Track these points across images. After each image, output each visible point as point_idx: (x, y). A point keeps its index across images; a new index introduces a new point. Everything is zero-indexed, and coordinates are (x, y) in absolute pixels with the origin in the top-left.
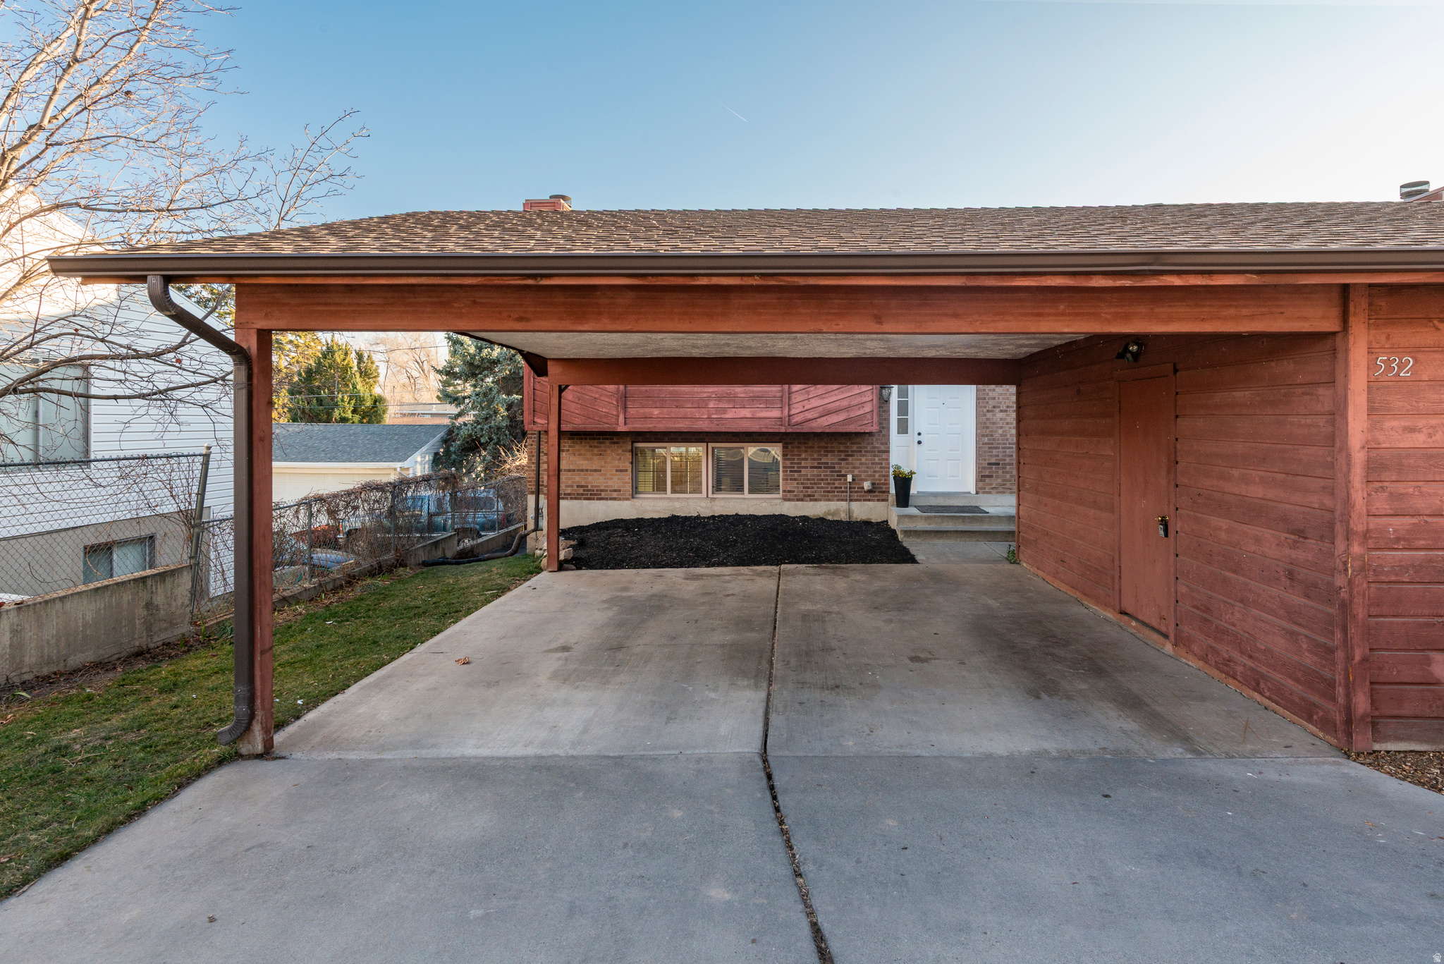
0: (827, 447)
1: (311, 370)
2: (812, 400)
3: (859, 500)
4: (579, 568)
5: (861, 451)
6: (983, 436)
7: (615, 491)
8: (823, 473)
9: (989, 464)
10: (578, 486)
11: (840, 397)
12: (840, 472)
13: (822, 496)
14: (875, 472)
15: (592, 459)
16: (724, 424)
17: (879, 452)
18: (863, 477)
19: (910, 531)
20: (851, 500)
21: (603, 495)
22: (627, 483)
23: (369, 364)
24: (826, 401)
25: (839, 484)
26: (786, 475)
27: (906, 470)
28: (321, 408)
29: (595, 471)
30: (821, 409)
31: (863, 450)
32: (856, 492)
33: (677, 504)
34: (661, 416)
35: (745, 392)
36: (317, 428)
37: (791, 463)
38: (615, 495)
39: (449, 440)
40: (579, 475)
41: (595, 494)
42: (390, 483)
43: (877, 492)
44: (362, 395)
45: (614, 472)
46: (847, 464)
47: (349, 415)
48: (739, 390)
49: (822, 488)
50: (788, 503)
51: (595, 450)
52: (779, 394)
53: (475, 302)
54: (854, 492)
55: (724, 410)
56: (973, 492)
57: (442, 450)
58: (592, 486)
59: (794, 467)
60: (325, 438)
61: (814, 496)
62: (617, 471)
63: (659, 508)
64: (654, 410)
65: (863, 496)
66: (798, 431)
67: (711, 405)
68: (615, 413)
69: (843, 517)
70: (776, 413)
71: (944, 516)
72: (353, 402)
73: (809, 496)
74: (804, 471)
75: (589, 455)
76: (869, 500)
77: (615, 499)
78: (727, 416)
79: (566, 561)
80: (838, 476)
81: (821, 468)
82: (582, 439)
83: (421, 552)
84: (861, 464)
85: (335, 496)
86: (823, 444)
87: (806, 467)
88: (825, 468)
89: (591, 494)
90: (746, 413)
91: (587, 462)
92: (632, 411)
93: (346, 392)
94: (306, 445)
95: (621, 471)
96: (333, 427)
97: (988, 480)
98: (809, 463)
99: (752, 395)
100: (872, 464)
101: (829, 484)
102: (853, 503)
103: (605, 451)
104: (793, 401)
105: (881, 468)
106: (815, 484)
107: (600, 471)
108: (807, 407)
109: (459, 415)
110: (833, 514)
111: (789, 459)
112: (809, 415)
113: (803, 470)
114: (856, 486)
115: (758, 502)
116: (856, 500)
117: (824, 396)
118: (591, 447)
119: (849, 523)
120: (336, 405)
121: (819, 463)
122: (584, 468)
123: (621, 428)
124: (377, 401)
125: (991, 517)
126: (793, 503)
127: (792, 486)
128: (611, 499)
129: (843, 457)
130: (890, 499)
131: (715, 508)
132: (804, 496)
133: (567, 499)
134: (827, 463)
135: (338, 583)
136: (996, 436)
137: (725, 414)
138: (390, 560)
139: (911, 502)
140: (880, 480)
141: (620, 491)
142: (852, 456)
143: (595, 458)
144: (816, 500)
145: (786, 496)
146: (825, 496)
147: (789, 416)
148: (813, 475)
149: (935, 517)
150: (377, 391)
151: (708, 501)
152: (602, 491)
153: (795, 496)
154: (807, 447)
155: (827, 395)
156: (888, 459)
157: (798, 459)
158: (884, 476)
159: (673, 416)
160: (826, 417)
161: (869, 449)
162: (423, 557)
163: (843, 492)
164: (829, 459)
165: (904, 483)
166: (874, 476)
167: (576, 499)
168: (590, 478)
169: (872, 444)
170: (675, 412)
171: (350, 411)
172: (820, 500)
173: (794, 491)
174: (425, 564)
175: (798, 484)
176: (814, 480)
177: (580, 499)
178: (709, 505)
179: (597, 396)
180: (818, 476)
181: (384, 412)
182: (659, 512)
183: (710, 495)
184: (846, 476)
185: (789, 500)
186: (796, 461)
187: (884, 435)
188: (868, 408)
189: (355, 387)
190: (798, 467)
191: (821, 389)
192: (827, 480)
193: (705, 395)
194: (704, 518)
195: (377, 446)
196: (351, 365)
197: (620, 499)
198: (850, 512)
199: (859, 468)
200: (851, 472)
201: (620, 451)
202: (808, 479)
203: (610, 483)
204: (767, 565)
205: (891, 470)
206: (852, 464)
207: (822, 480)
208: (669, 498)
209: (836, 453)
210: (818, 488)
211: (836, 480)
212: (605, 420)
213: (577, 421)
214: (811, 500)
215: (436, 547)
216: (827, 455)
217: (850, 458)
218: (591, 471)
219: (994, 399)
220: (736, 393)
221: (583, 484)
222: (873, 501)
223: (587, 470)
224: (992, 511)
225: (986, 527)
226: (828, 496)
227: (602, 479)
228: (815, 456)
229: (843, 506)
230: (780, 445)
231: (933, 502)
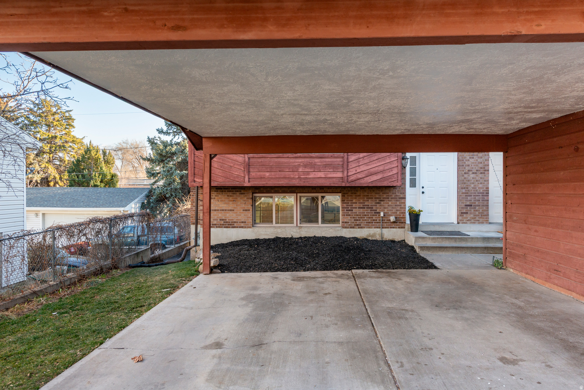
0: (368, 196)
1: (79, 160)
2: (361, 167)
3: (388, 228)
4: (223, 272)
5: (388, 198)
6: (462, 188)
7: (242, 222)
8: (366, 211)
9: (466, 205)
10: (220, 220)
11: (378, 164)
12: (376, 210)
13: (365, 225)
14: (397, 210)
15: (228, 204)
16: (308, 181)
17: (400, 198)
18: (390, 213)
19: (424, 247)
20: (383, 228)
21: (235, 225)
22: (249, 217)
23: (109, 157)
25: (376, 218)
26: (344, 213)
27: (417, 209)
28: (84, 180)
29: (231, 210)
30: (366, 172)
31: (390, 197)
32: (386, 223)
33: (279, 230)
34: (270, 177)
35: (321, 162)
36: (80, 189)
37: (347, 205)
38: (242, 225)
40: (221, 213)
41: (231, 225)
42: (108, 218)
43: (399, 223)
44: (105, 173)
45: (242, 211)
46: (380, 206)
47: (99, 183)
49: (365, 220)
50: (345, 229)
51: (231, 198)
52: (341, 163)
54: (385, 223)
55: (308, 173)
56: (456, 222)
57: (146, 201)
58: (229, 220)
59: (348, 208)
60: (84, 195)
61: (360, 225)
62: (243, 210)
63: (268, 233)
64: (266, 173)
65: (390, 225)
66: (353, 185)
67: (300, 170)
68: (243, 175)
69: (378, 238)
70: (339, 175)
71: (443, 238)
72: (101, 177)
73: (358, 225)
74: (354, 211)
75: (227, 201)
76: (393, 228)
77: (242, 227)
78: (310, 177)
79: (215, 267)
80: (375, 213)
81: (364, 208)
82: (223, 191)
83: (128, 259)
84: (388, 206)
85: (71, 226)
86: (366, 194)
87: (356, 208)
88: (367, 208)
89: (228, 224)
90: (321, 175)
91: (225, 205)
92: (253, 174)
93: (97, 171)
94: (73, 199)
95: (246, 210)
96: (90, 189)
97: (465, 215)
98: (358, 205)
99: (325, 163)
100: (396, 205)
101: (369, 218)
102: (384, 229)
103: (236, 198)
104: (350, 167)
105: (401, 208)
106: (361, 218)
107: (233, 210)
108: (358, 171)
109: (155, 182)
110: (372, 236)
111: (345, 203)
112: (359, 176)
113: (354, 209)
114: (386, 219)
115: (328, 229)
116: (386, 228)
117: (368, 164)
118: (228, 196)
119: (382, 241)
120: (92, 178)
121: (363, 205)
122: (224, 208)
123: (247, 184)
124: (113, 176)
125: (472, 238)
126: (348, 229)
127: (348, 219)
128: (240, 227)
129: (378, 201)
130: (406, 227)
131: (302, 233)
132: (355, 225)
134: (368, 205)
135: (73, 280)
136: (470, 188)
137: (308, 175)
138: (108, 264)
139: (419, 229)
140: (400, 215)
141: (245, 222)
142: (383, 201)
143: (231, 203)
144: (362, 228)
145: (344, 225)
146: (367, 225)
147: (348, 176)
148: (360, 213)
149: (438, 238)
150: (113, 171)
151: (297, 228)
152: (235, 222)
153: (350, 225)
154: (356, 196)
155: (370, 163)
156: (405, 203)
157: (351, 203)
158: (402, 213)
159: (277, 176)
160: (370, 177)
161: (393, 196)
162: (129, 262)
163: (378, 223)
164: (370, 203)
165: (415, 217)
166: (396, 213)
167: (219, 227)
168: (228, 215)
169: (395, 193)
170: (279, 174)
171: (99, 182)
172: (364, 228)
173: (348, 222)
174: (130, 267)
175: (351, 218)
176: (360, 215)
177: (222, 227)
178: (298, 231)
179: (232, 165)
180: (363, 213)
181: (117, 182)
182: (268, 235)
183: (299, 225)
184: (379, 213)
185: (346, 228)
186: (350, 204)
187: (402, 188)
188: (395, 171)
189: (101, 169)
190: (351, 208)
192: (368, 215)
193: (297, 164)
194: (296, 238)
195: (111, 199)
196: (100, 157)
197: (245, 227)
198: (382, 235)
199: (387, 208)
200: (383, 211)
201: (245, 199)
202: (357, 215)
203: (239, 218)
204: (342, 270)
205: (407, 209)
206: (383, 205)
207: (365, 215)
208: (274, 227)
209: (374, 199)
210: (363, 220)
211: (374, 215)
212: (237, 180)
213: (220, 180)
214: (359, 228)
215: (137, 256)
216: (368, 201)
217: (382, 202)
218: (228, 210)
219: (469, 165)
220: (315, 162)
221: (223, 218)
222: (396, 228)
223: (226, 210)
224: (472, 234)
225: (469, 244)
226: (369, 225)
227: (234, 215)
228: (361, 201)
229: (378, 230)
230: (340, 194)
231: (433, 229)
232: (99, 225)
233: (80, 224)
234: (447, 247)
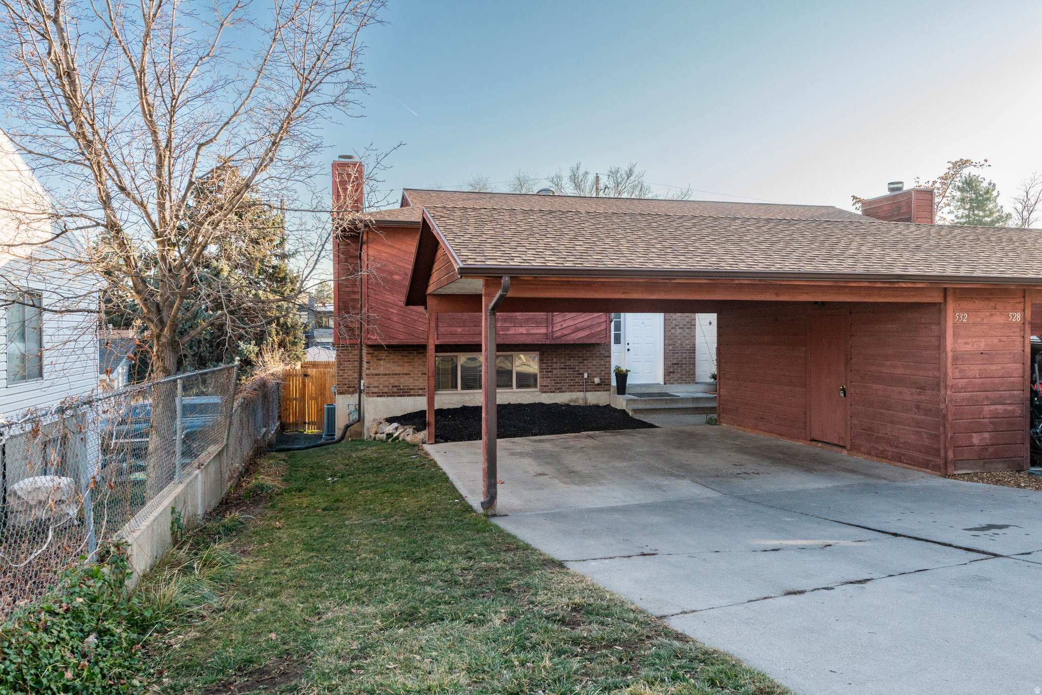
0: (570, 354)
2: (566, 322)
3: (592, 391)
5: (592, 357)
6: (669, 345)
7: (421, 389)
8: (567, 372)
9: (673, 364)
10: (393, 387)
11: (585, 319)
12: (579, 371)
13: (567, 388)
14: (602, 371)
15: (403, 366)
16: (507, 339)
17: (604, 357)
18: (594, 375)
19: (636, 410)
20: (586, 391)
21: (412, 392)
24: (576, 322)
25: (579, 380)
26: (543, 375)
27: (624, 369)
29: (406, 374)
30: (572, 328)
31: (594, 356)
32: (590, 385)
33: (467, 398)
35: (523, 316)
37: (547, 366)
38: (421, 392)
40: (394, 378)
41: (406, 392)
43: (604, 385)
45: (420, 375)
46: (584, 365)
48: (518, 314)
49: (567, 383)
50: (543, 394)
51: (406, 359)
52: (545, 317)
54: (588, 386)
55: (508, 329)
56: (662, 383)
58: (403, 386)
59: (548, 369)
61: (562, 389)
62: (423, 374)
63: (453, 401)
64: (458, 328)
65: (594, 388)
66: (557, 343)
67: (498, 325)
68: (426, 329)
69: (581, 403)
70: (543, 330)
71: (653, 400)
73: (558, 389)
74: (555, 372)
75: (401, 362)
76: (598, 391)
78: (510, 333)
80: (578, 374)
81: (566, 369)
84: (593, 365)
86: (568, 352)
87: (557, 369)
88: (569, 369)
89: (403, 392)
90: (523, 330)
91: (399, 368)
92: (442, 330)
97: (672, 375)
98: (558, 366)
99: (527, 318)
100: (600, 365)
101: (572, 380)
102: (588, 393)
104: (555, 322)
105: (606, 368)
106: (563, 380)
107: (410, 374)
108: (564, 326)
110: (575, 401)
111: (545, 363)
112: (566, 332)
113: (554, 370)
114: (590, 381)
115: (524, 394)
116: (589, 391)
117: (574, 319)
119: (585, 407)
121: (565, 366)
122: (397, 372)
125: (683, 399)
126: (547, 394)
127: (546, 382)
128: (418, 395)
129: (581, 361)
130: (612, 389)
132: (555, 389)
133: (384, 396)
134: (570, 366)
136: (677, 345)
139: (626, 392)
140: (606, 376)
141: (424, 389)
142: (587, 360)
143: (406, 365)
144: (563, 392)
145: (542, 389)
146: (569, 388)
147: (552, 332)
148: (561, 374)
152: (411, 389)
153: (549, 389)
154: (556, 355)
155: (577, 318)
156: (610, 362)
157: (550, 363)
158: (608, 374)
160: (576, 333)
161: (597, 355)
163: (581, 385)
164: (572, 362)
165: (622, 377)
166: (601, 374)
167: (391, 396)
168: (402, 380)
169: (599, 351)
172: (566, 392)
173: (547, 386)
175: (550, 380)
176: (561, 377)
177: (394, 396)
179: (416, 318)
180: (564, 374)
182: (454, 403)
184: (583, 374)
185: (543, 392)
187: (607, 345)
188: (602, 327)
190: (551, 369)
191: (569, 315)
192: (570, 377)
198: (585, 399)
199: (591, 368)
200: (586, 371)
202: (558, 377)
203: (417, 383)
205: (613, 368)
206: (587, 365)
207: (567, 377)
208: (460, 394)
209: (576, 358)
210: (564, 383)
211: (576, 377)
213: (401, 337)
214: (560, 392)
216: (570, 360)
217: (586, 362)
219: (675, 320)
220: (516, 316)
221: (397, 384)
222: (601, 391)
223: (399, 374)
224: (681, 395)
225: (680, 405)
226: (571, 389)
227: (411, 380)
228: (563, 361)
229: (580, 395)
230: (538, 353)
231: (639, 391)
234: (659, 409)
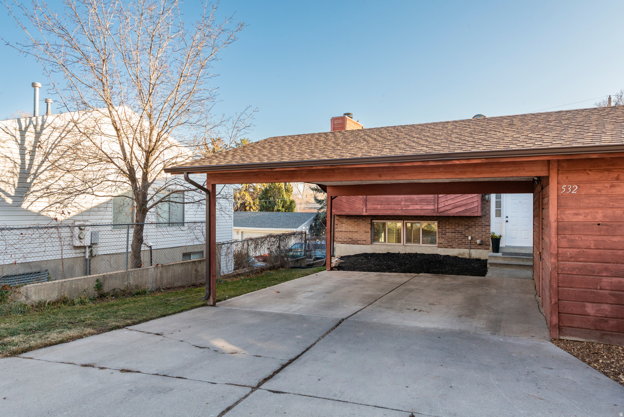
0: (459, 223)
1: (267, 189)
2: (449, 201)
3: (475, 249)
4: (339, 270)
5: (476, 225)
7: (364, 241)
8: (457, 235)
10: (349, 238)
11: (462, 199)
12: (466, 235)
13: (456, 246)
14: (483, 235)
15: (354, 227)
16: (408, 212)
17: (485, 225)
18: (477, 238)
19: (493, 263)
20: (471, 249)
21: (359, 242)
22: (369, 237)
23: (289, 186)
24: (455, 201)
25: (465, 241)
26: (439, 236)
27: (497, 234)
28: (270, 205)
29: (356, 232)
30: (452, 205)
31: (477, 225)
32: (473, 245)
33: (390, 248)
34: (381, 208)
35: (418, 198)
36: (267, 213)
37: (442, 230)
38: (364, 242)
39: (316, 219)
40: (350, 234)
41: (356, 242)
42: (278, 235)
43: (483, 245)
44: (286, 200)
45: (363, 233)
46: (469, 231)
47: (281, 208)
48: (415, 197)
49: (456, 242)
50: (440, 249)
51: (356, 223)
52: (433, 198)
53: (264, 174)
54: (472, 245)
55: (408, 206)
57: (314, 224)
58: (355, 238)
59: (443, 232)
60: (269, 218)
61: (452, 246)
62: (365, 232)
63: (382, 249)
64: (378, 206)
65: (477, 247)
66: (442, 215)
67: (403, 203)
68: (362, 207)
69: (467, 256)
70: (431, 207)
71: (512, 257)
72: (282, 203)
73: (450, 246)
74: (447, 234)
75: (353, 225)
76: (480, 249)
77: (364, 244)
78: (409, 208)
79: (335, 267)
80: (464, 237)
81: (456, 233)
82: (351, 218)
83: (290, 263)
84: (475, 231)
85: (257, 239)
86: (457, 222)
87: (449, 232)
88: (458, 233)
89: (354, 242)
90: (418, 207)
91: (352, 228)
92: (369, 206)
93: (280, 198)
94: (262, 221)
95: (366, 232)
96: (274, 213)
98: (450, 230)
99: (421, 199)
100: (482, 231)
101: (460, 240)
103: (360, 223)
104: (440, 201)
105: (486, 233)
106: (453, 240)
107: (358, 232)
108: (446, 204)
109: (322, 208)
110: (462, 255)
111: (441, 228)
112: (447, 208)
113: (447, 233)
114: (473, 242)
116: (473, 249)
117: (454, 199)
118: (354, 222)
119: (469, 259)
120: (276, 204)
121: (455, 231)
122: (351, 230)
123: (364, 214)
124: (292, 202)
126: (442, 249)
127: (442, 241)
128: (362, 244)
129: (466, 228)
130: (490, 248)
131: (407, 250)
132: (448, 246)
133: (345, 243)
134: (459, 231)
135: (258, 271)
137: (408, 207)
138: (278, 265)
139: (500, 250)
140: (485, 239)
141: (366, 241)
142: (471, 227)
143: (356, 226)
144: (453, 248)
145: (439, 245)
146: (458, 246)
147: (438, 208)
148: (452, 236)
149: (508, 257)
150: (291, 198)
151: (403, 246)
152: (359, 240)
153: (444, 245)
154: (449, 223)
155: (456, 199)
156: (489, 229)
157: (445, 229)
158: (487, 237)
159: (386, 208)
160: (456, 209)
161: (480, 224)
162: (291, 265)
163: (466, 244)
164: (460, 229)
165: (496, 241)
166: (482, 237)
167: (348, 244)
168: (354, 235)
169: (481, 222)
170: (387, 207)
171: (281, 207)
172: (455, 248)
173: (443, 244)
174: (292, 268)
175: (445, 240)
176: (452, 238)
177: (350, 244)
178: (404, 248)
179: (355, 200)
180: (454, 236)
181: (295, 207)
182: (382, 250)
183: (405, 244)
184: (468, 237)
185: (441, 247)
186: (444, 229)
187: (487, 218)
188: (476, 204)
189: (283, 196)
190: (445, 232)
191: (453, 196)
192: (459, 238)
193: (400, 199)
194: (402, 254)
195: (288, 222)
196: (282, 187)
197: (366, 245)
198: (470, 254)
199: (475, 233)
200: (470, 235)
201: (366, 224)
202: (450, 238)
203: (362, 237)
204: (414, 273)
205: (491, 235)
206: (471, 231)
207: (456, 238)
208: (387, 245)
209: (463, 226)
210: (454, 242)
211: (463, 239)
212: (358, 210)
213: (347, 210)
214: (451, 248)
215: (297, 262)
216: (459, 227)
217: (470, 229)
218: (354, 232)
221: (351, 237)
222: (482, 249)
223: (352, 232)
226: (459, 246)
227: (358, 236)
228: (453, 227)
229: (467, 251)
230: (437, 221)
232: (273, 239)
233: (262, 238)
234: (512, 265)
